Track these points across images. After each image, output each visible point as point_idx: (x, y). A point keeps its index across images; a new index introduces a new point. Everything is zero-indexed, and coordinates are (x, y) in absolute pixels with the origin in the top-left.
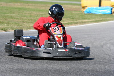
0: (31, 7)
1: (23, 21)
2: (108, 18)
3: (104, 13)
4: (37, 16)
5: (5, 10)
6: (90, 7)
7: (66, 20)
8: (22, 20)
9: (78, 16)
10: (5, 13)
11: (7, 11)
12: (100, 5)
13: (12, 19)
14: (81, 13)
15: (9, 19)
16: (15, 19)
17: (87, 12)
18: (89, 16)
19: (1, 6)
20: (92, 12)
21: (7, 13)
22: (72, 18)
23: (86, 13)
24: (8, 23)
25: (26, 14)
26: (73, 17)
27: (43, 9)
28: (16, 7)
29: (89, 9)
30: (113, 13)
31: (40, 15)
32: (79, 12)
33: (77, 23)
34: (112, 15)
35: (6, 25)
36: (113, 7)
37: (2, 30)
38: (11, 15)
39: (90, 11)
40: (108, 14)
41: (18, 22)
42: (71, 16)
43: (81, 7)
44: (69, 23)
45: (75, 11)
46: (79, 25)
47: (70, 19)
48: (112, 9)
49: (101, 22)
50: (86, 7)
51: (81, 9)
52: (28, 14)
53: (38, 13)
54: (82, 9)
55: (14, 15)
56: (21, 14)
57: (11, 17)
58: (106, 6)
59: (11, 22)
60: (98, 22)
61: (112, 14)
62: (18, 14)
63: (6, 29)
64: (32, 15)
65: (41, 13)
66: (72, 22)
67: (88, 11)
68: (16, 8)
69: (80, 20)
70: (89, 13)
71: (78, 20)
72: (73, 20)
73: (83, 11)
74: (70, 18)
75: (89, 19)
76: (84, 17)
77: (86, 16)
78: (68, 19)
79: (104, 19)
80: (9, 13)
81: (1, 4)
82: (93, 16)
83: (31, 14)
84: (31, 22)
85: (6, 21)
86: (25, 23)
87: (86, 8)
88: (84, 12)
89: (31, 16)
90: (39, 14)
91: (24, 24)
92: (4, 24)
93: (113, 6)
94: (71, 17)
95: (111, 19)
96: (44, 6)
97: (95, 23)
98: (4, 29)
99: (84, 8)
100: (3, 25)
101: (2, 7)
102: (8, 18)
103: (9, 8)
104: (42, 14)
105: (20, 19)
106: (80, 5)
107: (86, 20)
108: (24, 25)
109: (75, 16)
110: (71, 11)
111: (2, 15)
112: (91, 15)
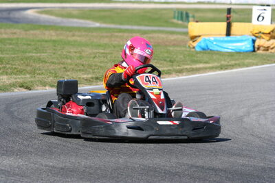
0: (78, 39)
1: (64, 68)
2: (247, 61)
3: (238, 50)
4: (94, 57)
5: (25, 44)
6: (207, 38)
8: (63, 66)
9: (182, 57)
10: (24, 52)
11: (30, 47)
12: (228, 33)
13: (41, 64)
14: (188, 49)
15: (34, 65)
16: (48, 64)
17: (200, 47)
18: (206, 57)
19: (15, 36)
20: (211, 48)
21: (29, 52)
22: (170, 61)
23: (198, 49)
24: (33, 73)
25: (70, 52)
26: (172, 60)
28: (46, 38)
29: (205, 40)
30: (256, 49)
31: (100, 55)
32: (183, 49)
33: (180, 72)
34: (254, 53)
35: (28, 76)
36: (257, 37)
37: (21, 87)
38: (39, 55)
39: (207, 46)
40: (247, 52)
41: (54, 69)
42: (168, 57)
43: (187, 38)
44: (164, 71)
45: (174, 45)
46: (185, 75)
47: (165, 62)
48: (254, 41)
49: (232, 69)
50: (199, 36)
51: (187, 41)
52: (76, 52)
53: (95, 51)
54: (191, 42)
55: (46, 54)
56: (59, 53)
57: (40, 60)
58: (242, 35)
59: (40, 70)
60: (226, 69)
61: (254, 51)
62: (54, 53)
63: (29, 85)
64: (83, 54)
65: (102, 51)
66: (170, 68)
67: (203, 45)
68: (46, 41)
69: (188, 64)
70: (206, 50)
71: (184, 64)
72: (172, 66)
73: (191, 46)
74: (165, 60)
75: (206, 63)
76: (196, 59)
77: (198, 55)
78: (161, 64)
79: (237, 62)
80: (34, 51)
81: (15, 33)
82: (215, 57)
83: (80, 52)
84: (83, 70)
85: (29, 69)
86: (69, 71)
87: (199, 40)
88: (194, 48)
89: (81, 58)
90: (99, 53)
91: (69, 73)
92: (25, 74)
93: (257, 35)
94: (168, 60)
95: (254, 62)
96: (107, 37)
97: (219, 70)
98: (25, 85)
99: (194, 38)
100: (23, 76)
101: (18, 39)
102: (32, 61)
103: (33, 41)
104: (104, 53)
105: (59, 63)
106: (186, 34)
107: (201, 65)
108: (68, 75)
109: (175, 56)
110: (166, 46)
111: (20, 55)
112: (209, 53)
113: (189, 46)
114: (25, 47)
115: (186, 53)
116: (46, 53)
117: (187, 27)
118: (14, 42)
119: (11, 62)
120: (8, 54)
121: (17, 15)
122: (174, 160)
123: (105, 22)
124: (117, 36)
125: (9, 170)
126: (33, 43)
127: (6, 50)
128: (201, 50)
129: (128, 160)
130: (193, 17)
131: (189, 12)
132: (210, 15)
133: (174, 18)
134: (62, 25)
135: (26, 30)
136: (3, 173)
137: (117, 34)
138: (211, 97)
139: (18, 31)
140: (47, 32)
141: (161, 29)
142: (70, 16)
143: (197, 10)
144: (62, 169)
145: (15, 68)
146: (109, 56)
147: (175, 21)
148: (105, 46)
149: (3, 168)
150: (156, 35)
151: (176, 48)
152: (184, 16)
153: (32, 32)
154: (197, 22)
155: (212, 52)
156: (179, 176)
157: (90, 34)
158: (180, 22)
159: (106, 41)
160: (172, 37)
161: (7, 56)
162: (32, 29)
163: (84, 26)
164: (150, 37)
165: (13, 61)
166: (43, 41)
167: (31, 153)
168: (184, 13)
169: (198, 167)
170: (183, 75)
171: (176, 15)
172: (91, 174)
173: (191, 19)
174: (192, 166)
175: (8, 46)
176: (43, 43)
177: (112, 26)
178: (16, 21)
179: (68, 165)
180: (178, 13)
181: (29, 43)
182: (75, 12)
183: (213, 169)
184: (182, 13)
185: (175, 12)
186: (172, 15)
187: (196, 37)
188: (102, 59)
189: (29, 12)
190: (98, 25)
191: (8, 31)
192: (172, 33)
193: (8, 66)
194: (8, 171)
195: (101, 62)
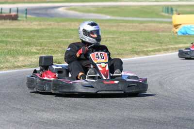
4: (106, 41)
5: (57, 32)
6: (186, 26)
7: (151, 46)
9: (168, 39)
10: (57, 38)
11: (60, 34)
14: (172, 34)
15: (63, 47)
17: (181, 32)
18: (185, 40)
19: (51, 27)
20: (189, 33)
21: (60, 38)
22: (160, 43)
23: (179, 34)
26: (161, 41)
27: (114, 30)
28: (72, 27)
29: (184, 27)
31: (110, 39)
32: (169, 34)
33: (167, 50)
35: (60, 54)
38: (67, 39)
39: (186, 32)
42: (158, 40)
43: (172, 26)
44: (155, 50)
45: (163, 31)
46: (171, 53)
47: (156, 44)
50: (180, 25)
51: (172, 29)
53: (106, 36)
54: (174, 29)
63: (60, 61)
65: (112, 36)
66: (160, 48)
67: (183, 31)
68: (72, 30)
69: (172, 45)
70: (185, 34)
71: (170, 45)
72: (161, 46)
73: (175, 32)
74: (156, 42)
75: (186, 43)
76: (178, 41)
77: (180, 38)
78: (153, 45)
80: (64, 37)
81: (50, 25)
82: (191, 39)
85: (60, 50)
87: (180, 27)
88: (177, 33)
90: (109, 37)
94: (158, 41)
96: (115, 26)
98: (57, 61)
99: (176, 26)
100: (56, 55)
101: (52, 28)
102: (62, 44)
103: (63, 30)
104: (113, 38)
106: (171, 23)
107: (182, 45)
109: (163, 39)
110: (157, 31)
111: (53, 40)
112: (187, 37)
113: (173, 32)
114: (57, 34)
115: (171, 36)
116: (72, 38)
117: (171, 18)
118: (50, 31)
119: (48, 45)
120: (45, 39)
121: (52, 11)
122: (162, 113)
123: (113, 16)
124: (122, 26)
125: (47, 121)
126: (63, 31)
127: (44, 37)
128: (182, 35)
129: (130, 113)
130: (176, 11)
131: (173, 7)
132: (188, 9)
133: (163, 12)
134: (84, 18)
135: (58, 23)
136: (43, 124)
137: (122, 24)
138: (189, 68)
139: (52, 23)
140: (73, 24)
141: (154, 19)
142: (89, 11)
143: (179, 6)
144: (84, 120)
145: (51, 49)
146: (116, 40)
147: (163, 14)
148: (113, 33)
149: (43, 121)
150: (149, 24)
151: (163, 34)
152: (170, 10)
153: (62, 23)
154: (179, 14)
155: (190, 36)
156: (167, 124)
157: (103, 24)
158: (167, 15)
159: (114, 29)
160: (161, 26)
161: (45, 41)
162: (62, 22)
163: (99, 18)
164: (146, 26)
165: (49, 44)
166: (70, 30)
167: (62, 109)
168: (170, 8)
169: (179, 118)
170: (169, 53)
171: (164, 9)
172: (104, 124)
173: (174, 12)
174: (176, 118)
175: (45, 34)
176: (70, 31)
177: (119, 18)
178: (51, 16)
179: (88, 117)
180: (166, 8)
181: (60, 31)
182: (92, 9)
183: (190, 120)
184: (168, 8)
185: (163, 7)
186: (161, 10)
187: (178, 25)
188: (112, 42)
189: (60, 9)
190: (108, 17)
191: (45, 23)
192: (161, 22)
193: (45, 48)
194: (46, 123)
195: (111, 44)
